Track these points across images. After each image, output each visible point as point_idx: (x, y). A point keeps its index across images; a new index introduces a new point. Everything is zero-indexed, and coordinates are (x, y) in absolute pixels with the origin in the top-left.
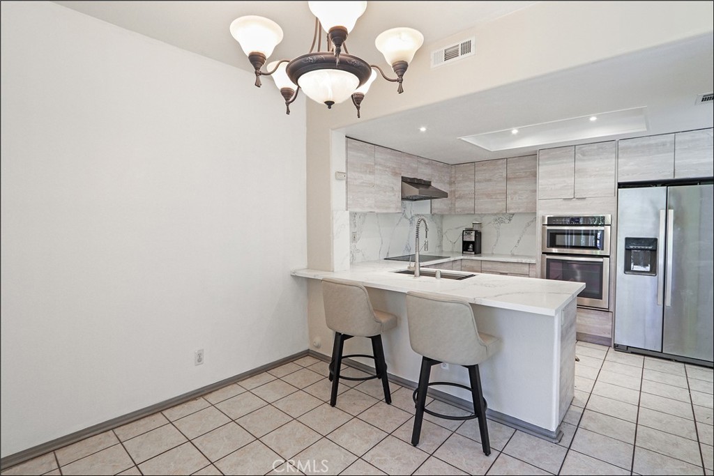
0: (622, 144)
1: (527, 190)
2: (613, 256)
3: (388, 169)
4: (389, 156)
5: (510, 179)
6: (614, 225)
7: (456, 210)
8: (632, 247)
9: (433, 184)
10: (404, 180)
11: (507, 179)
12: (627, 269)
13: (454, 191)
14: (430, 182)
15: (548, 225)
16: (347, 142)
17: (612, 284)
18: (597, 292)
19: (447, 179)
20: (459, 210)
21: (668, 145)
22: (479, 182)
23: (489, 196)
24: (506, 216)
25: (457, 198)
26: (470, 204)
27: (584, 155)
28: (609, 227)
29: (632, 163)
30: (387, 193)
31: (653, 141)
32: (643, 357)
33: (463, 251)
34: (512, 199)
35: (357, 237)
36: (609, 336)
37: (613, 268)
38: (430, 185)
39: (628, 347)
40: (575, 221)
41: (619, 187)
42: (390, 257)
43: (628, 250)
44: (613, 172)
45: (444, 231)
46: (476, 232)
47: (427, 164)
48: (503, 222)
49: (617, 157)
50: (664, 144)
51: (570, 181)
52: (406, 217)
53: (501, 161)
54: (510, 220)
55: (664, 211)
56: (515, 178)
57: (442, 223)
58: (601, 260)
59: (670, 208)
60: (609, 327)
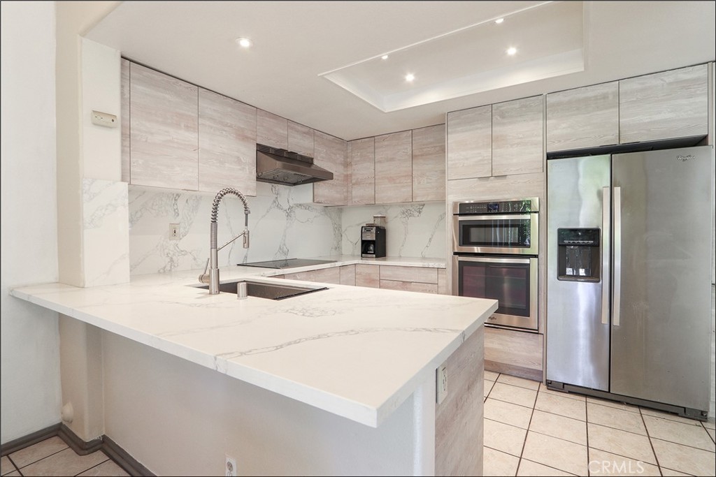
0: (551, 99)
1: (436, 171)
2: (542, 256)
3: (226, 129)
4: (229, 109)
5: (416, 156)
6: (543, 212)
7: (354, 200)
8: (566, 242)
9: (316, 162)
10: (262, 149)
11: (413, 157)
12: (561, 274)
13: (351, 175)
14: (312, 159)
15: (460, 215)
16: (122, 65)
17: (542, 294)
18: (523, 306)
19: (340, 158)
20: (356, 200)
21: (611, 97)
22: (380, 162)
23: (391, 180)
24: (413, 207)
25: (353, 184)
26: (369, 192)
27: (503, 116)
28: (537, 214)
29: (564, 125)
30: (227, 165)
31: (591, 93)
32: (584, 399)
33: (362, 253)
34: (419, 183)
35: (180, 231)
36: (540, 368)
37: (542, 272)
38: (312, 163)
39: (564, 384)
40: (493, 208)
41: (548, 158)
42: (249, 261)
43: (562, 246)
44: (541, 139)
45: (343, 229)
46: (378, 228)
47: (304, 133)
48: (411, 215)
49: (546, 118)
50: (605, 97)
51: (486, 153)
52: (279, 207)
53: (405, 134)
54: (420, 212)
55: (609, 189)
56: (422, 155)
57: (340, 218)
58: (527, 261)
59: (615, 186)
60: (539, 355)
